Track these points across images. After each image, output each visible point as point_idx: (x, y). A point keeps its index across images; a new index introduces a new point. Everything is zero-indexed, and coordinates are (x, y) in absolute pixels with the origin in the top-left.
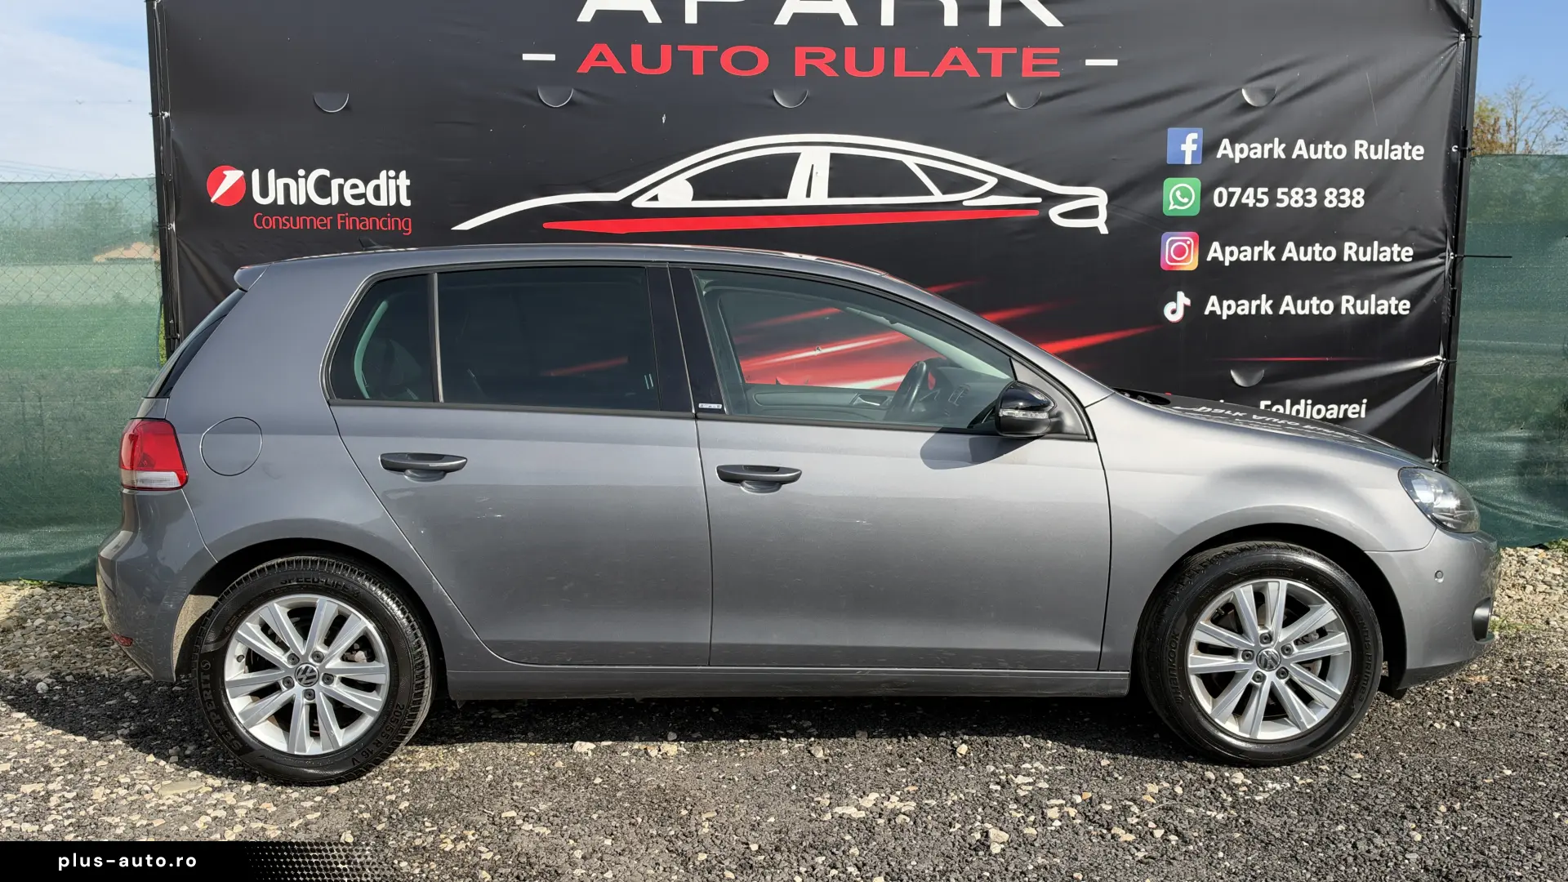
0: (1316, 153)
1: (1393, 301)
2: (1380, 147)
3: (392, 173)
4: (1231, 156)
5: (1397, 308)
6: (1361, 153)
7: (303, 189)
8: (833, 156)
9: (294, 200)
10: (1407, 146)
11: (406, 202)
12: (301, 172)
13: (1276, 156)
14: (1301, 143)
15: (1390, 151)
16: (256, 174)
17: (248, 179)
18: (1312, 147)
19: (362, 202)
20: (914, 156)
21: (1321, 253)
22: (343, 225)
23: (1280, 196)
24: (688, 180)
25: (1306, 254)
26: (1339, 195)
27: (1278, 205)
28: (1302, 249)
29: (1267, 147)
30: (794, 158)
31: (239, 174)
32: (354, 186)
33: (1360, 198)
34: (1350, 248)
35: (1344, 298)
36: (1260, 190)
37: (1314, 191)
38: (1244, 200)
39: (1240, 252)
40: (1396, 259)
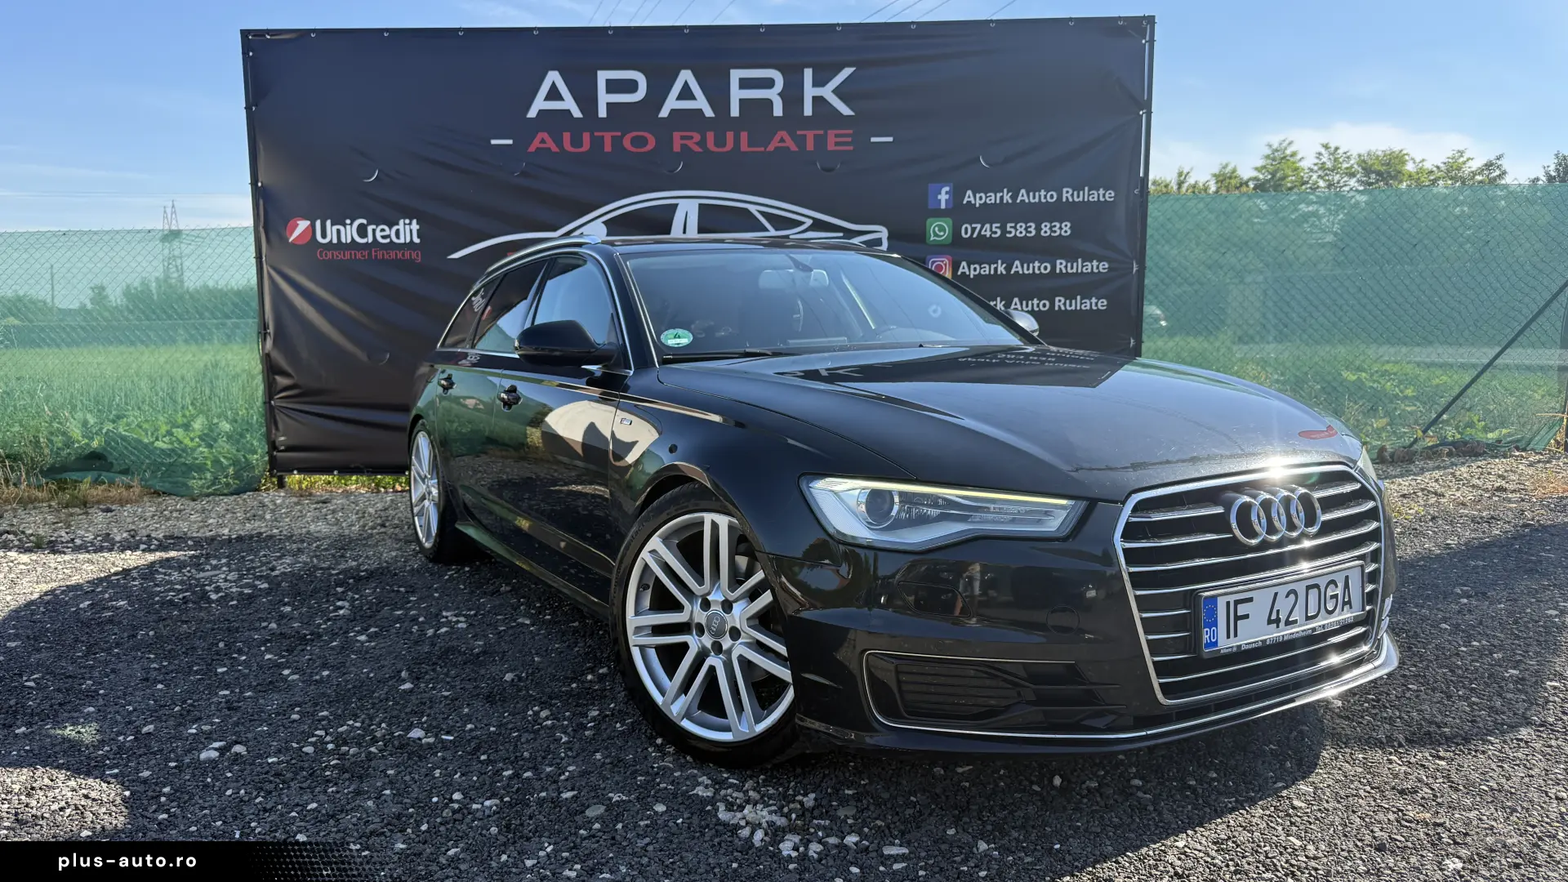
0: (1034, 198)
1: (1094, 300)
2: (1081, 193)
3: (407, 221)
4: (973, 202)
5: (1096, 304)
6: (1067, 198)
7: (349, 233)
8: (700, 205)
9: (343, 240)
10: (1101, 191)
11: (417, 240)
12: (348, 221)
13: (1005, 201)
14: (1023, 191)
15: (1089, 195)
16: (318, 223)
17: (313, 226)
18: (1031, 194)
19: (388, 240)
20: (756, 205)
21: (1039, 269)
22: (376, 256)
23: (1008, 229)
24: (603, 222)
25: (1028, 269)
26: (1051, 228)
27: (1008, 235)
28: (1025, 266)
29: (999, 195)
30: (673, 208)
31: (308, 223)
32: (383, 230)
33: (1067, 229)
34: (1061, 264)
35: (1057, 299)
36: (994, 225)
37: (1033, 225)
38: (983, 233)
39: (981, 268)
40: (1095, 270)
